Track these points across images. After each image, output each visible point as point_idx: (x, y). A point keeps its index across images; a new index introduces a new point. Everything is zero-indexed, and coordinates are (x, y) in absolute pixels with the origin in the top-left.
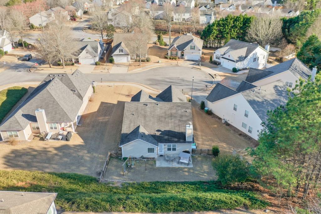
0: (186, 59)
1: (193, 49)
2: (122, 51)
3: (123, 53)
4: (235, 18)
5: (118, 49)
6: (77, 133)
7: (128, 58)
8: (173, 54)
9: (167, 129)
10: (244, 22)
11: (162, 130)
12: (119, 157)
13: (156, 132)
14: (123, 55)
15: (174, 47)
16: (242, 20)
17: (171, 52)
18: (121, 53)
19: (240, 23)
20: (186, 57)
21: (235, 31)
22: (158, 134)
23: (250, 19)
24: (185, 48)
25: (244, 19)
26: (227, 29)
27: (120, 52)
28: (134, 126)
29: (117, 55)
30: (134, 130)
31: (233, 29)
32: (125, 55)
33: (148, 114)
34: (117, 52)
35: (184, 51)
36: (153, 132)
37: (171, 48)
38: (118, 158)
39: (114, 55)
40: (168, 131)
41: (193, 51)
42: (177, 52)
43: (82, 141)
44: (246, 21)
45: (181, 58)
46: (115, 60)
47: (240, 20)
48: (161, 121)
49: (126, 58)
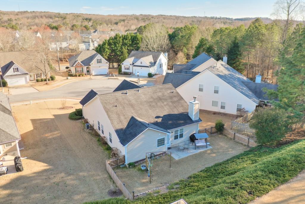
0: (93, 74)
1: (99, 62)
2: (17, 70)
3: (19, 73)
4: (123, 36)
5: (12, 68)
6: (26, 159)
7: (26, 78)
8: (78, 71)
9: (166, 113)
10: (132, 39)
11: (161, 116)
12: (120, 165)
13: (156, 120)
14: (19, 75)
15: (79, 63)
16: (130, 38)
17: (76, 69)
18: (16, 73)
19: (129, 41)
20: (93, 72)
21: (126, 48)
22: (160, 120)
23: (137, 37)
24: (92, 63)
25: (132, 37)
26: (118, 47)
27: (14, 72)
28: (126, 118)
29: (11, 76)
30: (128, 123)
31: (123, 47)
32: (23, 74)
33: (133, 102)
34: (10, 72)
35: (90, 65)
36: (153, 120)
37: (75, 64)
38: (120, 168)
39: (6, 76)
40: (168, 115)
41: (99, 64)
42: (82, 68)
43: (46, 164)
44: (133, 39)
45: (88, 74)
46: (8, 83)
47: (128, 38)
48: (153, 107)
49: (24, 79)
